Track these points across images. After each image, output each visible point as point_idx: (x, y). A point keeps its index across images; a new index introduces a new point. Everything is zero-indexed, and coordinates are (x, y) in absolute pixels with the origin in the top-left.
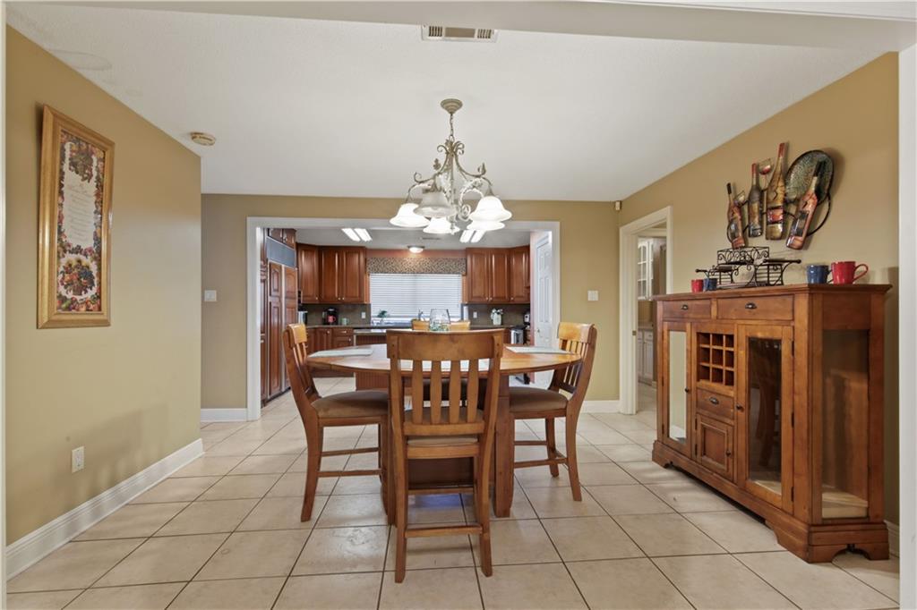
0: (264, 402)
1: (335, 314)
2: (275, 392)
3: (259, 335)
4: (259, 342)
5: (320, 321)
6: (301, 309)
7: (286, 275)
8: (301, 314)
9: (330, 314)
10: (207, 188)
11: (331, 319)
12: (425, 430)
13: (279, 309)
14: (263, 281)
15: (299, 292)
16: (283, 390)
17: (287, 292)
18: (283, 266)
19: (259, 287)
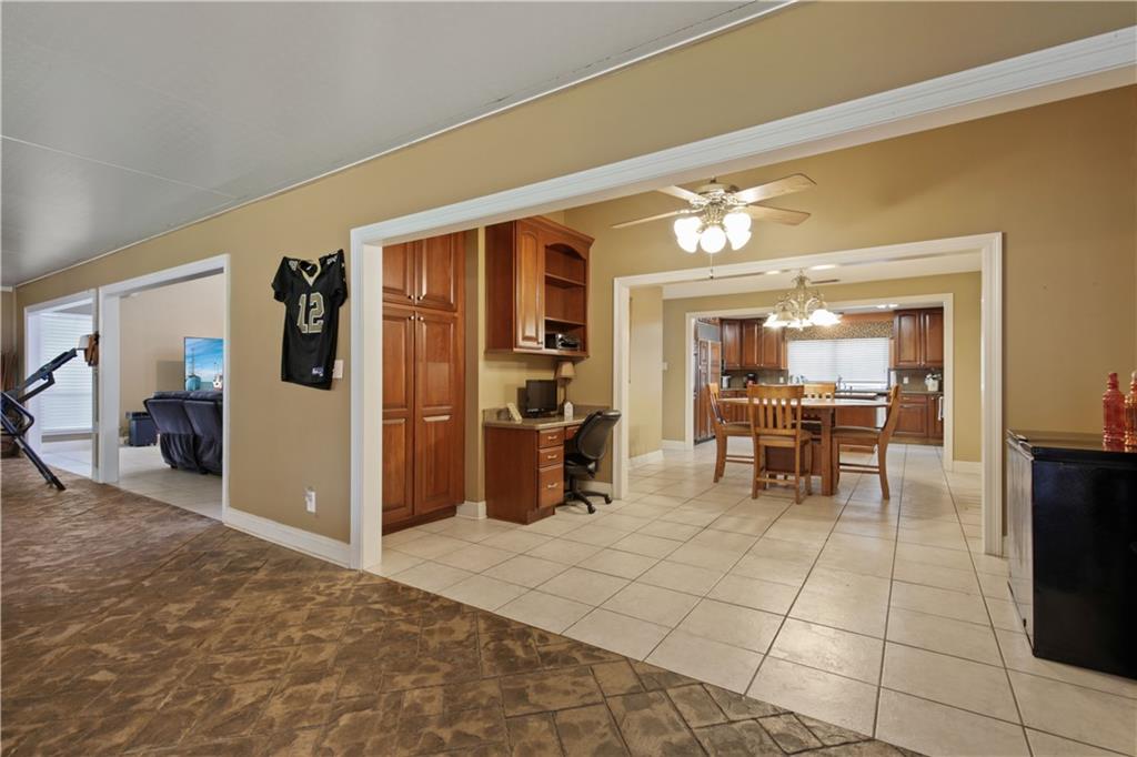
0: (696, 442)
1: (755, 379)
2: (703, 436)
3: (692, 393)
4: (692, 398)
5: (741, 384)
6: (723, 374)
7: (712, 348)
8: (725, 378)
9: (750, 378)
10: (666, 297)
11: (750, 382)
12: (766, 431)
13: (706, 374)
14: (696, 355)
15: (723, 362)
16: (709, 436)
17: (713, 362)
18: (710, 342)
19: (693, 358)
